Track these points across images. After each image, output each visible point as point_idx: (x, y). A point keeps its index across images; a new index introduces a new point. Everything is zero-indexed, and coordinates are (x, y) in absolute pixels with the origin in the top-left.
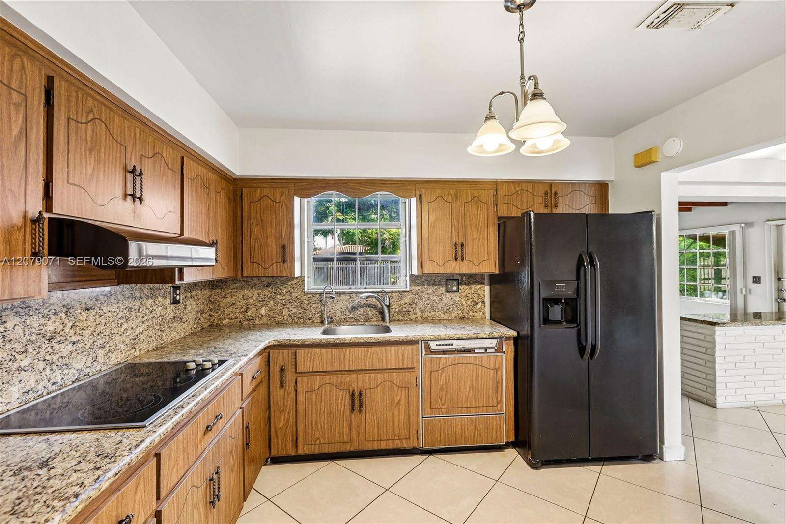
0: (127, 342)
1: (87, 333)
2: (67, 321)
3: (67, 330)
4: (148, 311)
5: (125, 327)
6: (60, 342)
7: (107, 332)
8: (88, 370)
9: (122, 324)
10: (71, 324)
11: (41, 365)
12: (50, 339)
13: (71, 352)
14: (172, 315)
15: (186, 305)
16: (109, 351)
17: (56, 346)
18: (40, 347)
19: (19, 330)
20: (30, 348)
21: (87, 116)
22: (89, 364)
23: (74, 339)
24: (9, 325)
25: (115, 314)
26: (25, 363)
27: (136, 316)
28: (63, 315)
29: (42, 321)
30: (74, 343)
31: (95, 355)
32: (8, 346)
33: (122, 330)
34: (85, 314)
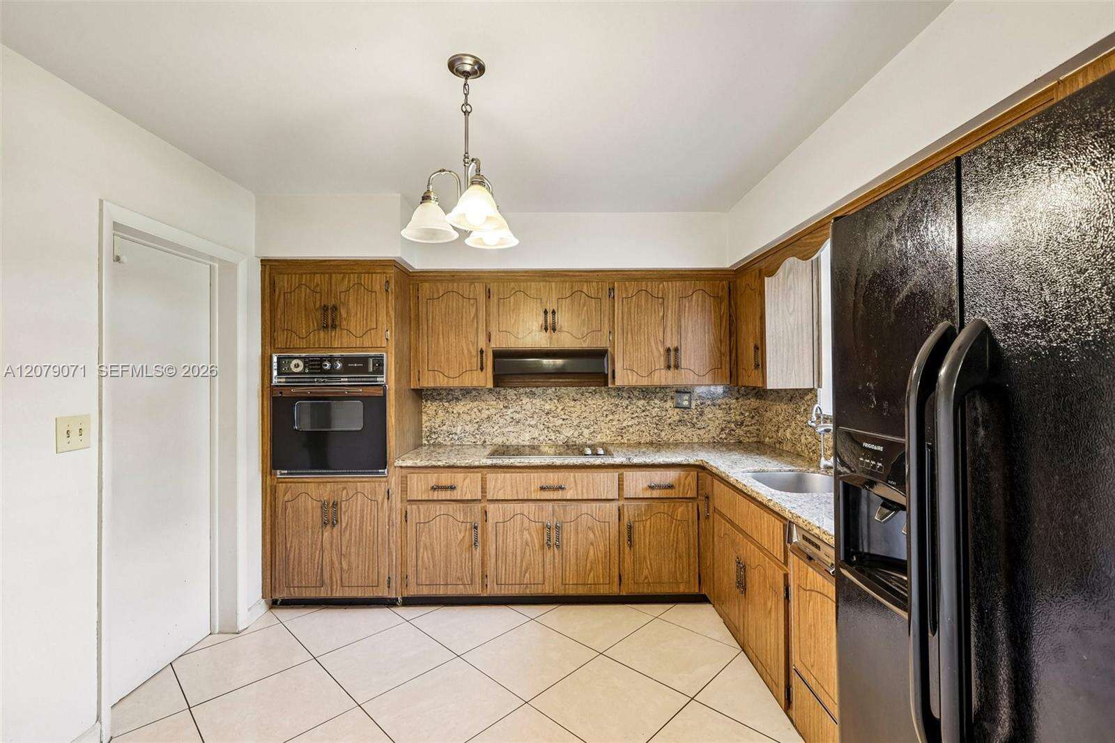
0: (614, 429)
1: (574, 415)
2: (558, 405)
3: (558, 410)
4: (638, 410)
5: (611, 417)
6: (553, 417)
7: (592, 418)
8: (575, 439)
9: (607, 415)
10: (561, 408)
11: (542, 427)
12: (547, 414)
13: (562, 425)
14: (677, 418)
15: (703, 412)
16: (594, 432)
17: (551, 418)
18: (541, 417)
19: (529, 406)
20: (535, 416)
21: (511, 292)
22: (576, 436)
23: (563, 417)
24: (524, 402)
25: (600, 407)
26: (533, 423)
27: (624, 412)
28: (555, 401)
29: (542, 403)
30: (564, 420)
31: (580, 431)
32: (523, 411)
33: (608, 419)
34: (573, 403)
